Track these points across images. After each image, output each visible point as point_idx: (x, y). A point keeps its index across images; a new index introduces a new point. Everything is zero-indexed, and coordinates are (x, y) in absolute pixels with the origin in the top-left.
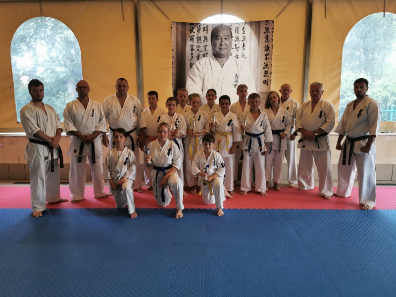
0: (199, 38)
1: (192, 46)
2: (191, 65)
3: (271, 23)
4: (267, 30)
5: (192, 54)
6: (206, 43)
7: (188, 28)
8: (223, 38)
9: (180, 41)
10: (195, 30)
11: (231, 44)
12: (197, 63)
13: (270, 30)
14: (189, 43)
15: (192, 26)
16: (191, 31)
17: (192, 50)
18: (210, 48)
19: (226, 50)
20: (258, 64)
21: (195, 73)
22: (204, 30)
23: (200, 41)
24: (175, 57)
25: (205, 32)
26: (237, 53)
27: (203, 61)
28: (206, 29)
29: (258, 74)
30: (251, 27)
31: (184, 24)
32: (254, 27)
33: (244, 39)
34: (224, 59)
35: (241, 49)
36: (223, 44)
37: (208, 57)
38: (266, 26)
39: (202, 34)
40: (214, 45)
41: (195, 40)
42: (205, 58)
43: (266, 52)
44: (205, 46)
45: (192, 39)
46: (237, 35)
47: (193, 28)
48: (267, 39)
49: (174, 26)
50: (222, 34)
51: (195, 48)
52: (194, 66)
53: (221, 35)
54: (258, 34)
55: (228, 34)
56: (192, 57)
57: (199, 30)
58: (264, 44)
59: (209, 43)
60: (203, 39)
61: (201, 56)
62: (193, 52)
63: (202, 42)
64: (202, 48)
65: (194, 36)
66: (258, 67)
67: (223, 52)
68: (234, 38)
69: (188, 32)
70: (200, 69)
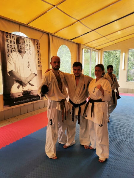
0: (11, 41)
1: (8, 45)
2: (8, 55)
3: (38, 41)
5: (8, 49)
6: (14, 44)
7: (5, 35)
8: (22, 44)
10: (9, 37)
11: (25, 47)
12: (11, 54)
13: (38, 44)
14: (6, 43)
16: (7, 36)
17: (8, 47)
18: (16, 47)
19: (23, 50)
21: (10, 59)
22: (13, 38)
23: (11, 43)
26: (28, 52)
27: (14, 53)
29: (36, 62)
31: (3, 32)
32: (33, 41)
33: (30, 46)
34: (23, 54)
35: (29, 50)
36: (22, 46)
37: (16, 52)
40: (18, 46)
41: (9, 42)
42: (14, 52)
43: (38, 53)
44: (14, 46)
45: (7, 41)
47: (7, 35)
48: (38, 48)
50: (21, 41)
51: (9, 46)
52: (10, 56)
53: (21, 42)
54: (34, 44)
55: (23, 42)
56: (8, 51)
58: (37, 50)
59: (16, 44)
60: (13, 42)
61: (13, 51)
62: (9, 48)
63: (13, 43)
64: (13, 47)
65: (8, 39)
66: (36, 59)
67: (22, 50)
68: (26, 44)
69: (5, 37)
70: (13, 58)
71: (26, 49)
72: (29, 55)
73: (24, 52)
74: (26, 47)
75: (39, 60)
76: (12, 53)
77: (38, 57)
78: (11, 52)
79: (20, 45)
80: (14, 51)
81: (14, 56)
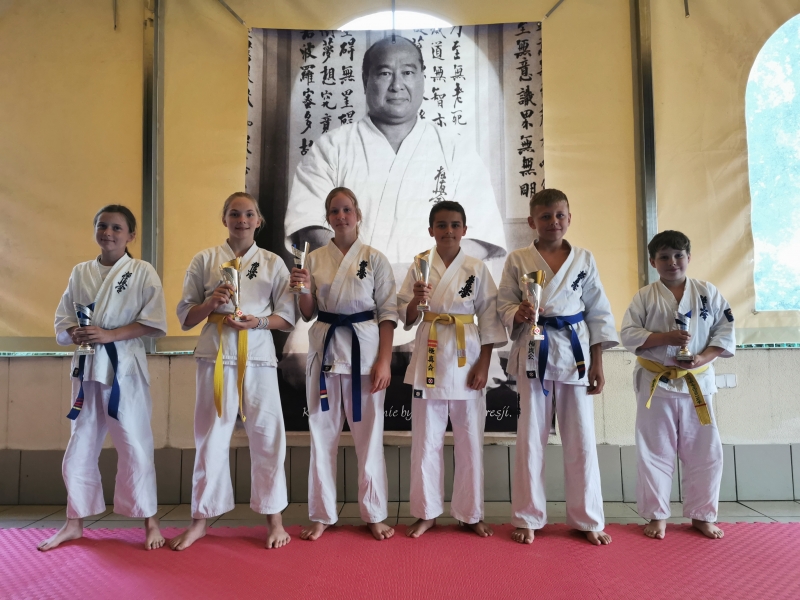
0: (328, 73)
1: (308, 93)
2: (305, 147)
3: (533, 30)
4: (523, 49)
5: (308, 115)
6: (348, 85)
7: (297, 45)
8: (398, 73)
9: (273, 79)
10: (318, 51)
11: (420, 87)
13: (532, 47)
14: (299, 86)
15: (307, 41)
16: (307, 53)
17: (308, 103)
18: (359, 99)
19: (406, 104)
20: (502, 139)
21: (315, 166)
22: (343, 51)
23: (331, 81)
24: (258, 123)
25: (347, 56)
26: (439, 110)
28: (348, 47)
29: (503, 169)
30: (477, 42)
31: (285, 35)
32: (484, 41)
33: (459, 73)
34: (401, 129)
35: (450, 100)
36: (398, 86)
37: (355, 124)
38: (520, 38)
39: (337, 61)
40: (371, 91)
41: (318, 76)
42: (346, 127)
43: (523, 108)
44: (347, 94)
45: (308, 75)
46: (437, 63)
47: (311, 46)
48: (525, 72)
49: (257, 41)
50: (396, 60)
51: (316, 98)
52: (314, 148)
53: (392, 64)
54: (497, 58)
55: (412, 59)
56: (309, 124)
57: (328, 51)
58: (515, 84)
59: (358, 85)
60: (339, 74)
61: (335, 120)
62: (312, 110)
63: (338, 82)
64: (337, 100)
65: (313, 66)
66: (502, 149)
67: (399, 109)
68: (429, 72)
69: (296, 56)
70: (332, 156)
71: (429, 94)
75: (527, 154)
76: (329, 133)
77: (526, 133)
78: (326, 128)
79: (384, 83)
80: (344, 122)
81: (343, 149)
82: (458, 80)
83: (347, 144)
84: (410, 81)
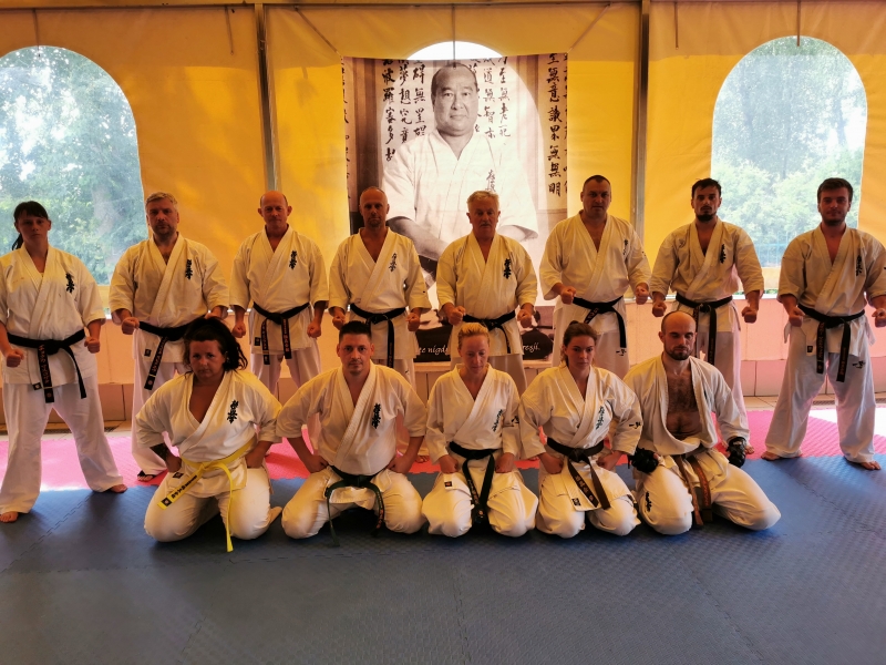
0: (405, 94)
1: (390, 111)
2: (389, 153)
3: (561, 59)
4: (554, 75)
5: (390, 129)
6: (420, 104)
7: (380, 70)
8: (459, 94)
9: (362, 99)
10: (396, 75)
12: (403, 148)
13: (560, 74)
14: (383, 105)
15: (387, 67)
16: (388, 77)
17: (391, 120)
18: (429, 115)
19: (464, 120)
20: (536, 148)
21: (398, 171)
22: (416, 75)
23: (406, 101)
24: (353, 137)
25: (419, 79)
26: (490, 125)
27: (415, 143)
28: (419, 72)
29: (537, 172)
30: (518, 71)
31: (370, 62)
32: (524, 67)
33: (504, 95)
34: (462, 140)
35: (498, 116)
36: (458, 105)
37: (426, 136)
38: (552, 66)
39: (411, 84)
40: (438, 109)
41: (397, 97)
42: (420, 138)
43: (552, 124)
44: (419, 112)
45: (388, 95)
46: (489, 86)
47: (390, 71)
48: (554, 95)
49: (349, 67)
50: (456, 82)
51: (396, 115)
52: (396, 155)
53: (454, 86)
54: (534, 84)
55: (468, 81)
56: (391, 136)
57: (404, 77)
58: (548, 106)
60: (413, 95)
61: (411, 133)
62: (393, 124)
63: (413, 101)
64: (412, 116)
65: (392, 89)
66: (536, 156)
67: (460, 124)
69: (380, 80)
70: (409, 162)
71: (482, 112)
72: (498, 140)
73: (470, 131)
74: (482, 104)
75: (554, 160)
76: (407, 142)
77: (554, 143)
79: (447, 102)
81: (418, 156)
82: (504, 101)
83: (421, 152)
84: (467, 101)
